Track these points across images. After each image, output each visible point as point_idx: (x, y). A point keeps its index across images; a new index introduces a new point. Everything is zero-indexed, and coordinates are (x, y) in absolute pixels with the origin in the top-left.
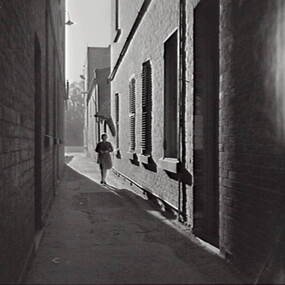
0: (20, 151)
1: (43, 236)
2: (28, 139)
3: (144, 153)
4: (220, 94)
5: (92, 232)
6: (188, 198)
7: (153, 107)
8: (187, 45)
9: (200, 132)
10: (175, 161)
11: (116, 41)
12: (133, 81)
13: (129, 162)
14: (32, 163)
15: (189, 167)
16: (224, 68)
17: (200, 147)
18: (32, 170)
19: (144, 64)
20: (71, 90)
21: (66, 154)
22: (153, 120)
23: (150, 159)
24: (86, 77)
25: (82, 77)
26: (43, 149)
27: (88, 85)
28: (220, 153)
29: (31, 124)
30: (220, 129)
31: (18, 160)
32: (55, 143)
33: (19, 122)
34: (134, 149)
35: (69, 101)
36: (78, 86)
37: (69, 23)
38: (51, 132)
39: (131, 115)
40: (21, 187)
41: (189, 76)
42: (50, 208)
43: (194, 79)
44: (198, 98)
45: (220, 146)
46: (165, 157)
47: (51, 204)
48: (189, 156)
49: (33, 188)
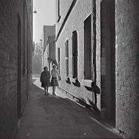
0: (9, 75)
1: (22, 121)
2: (14, 69)
3: (73, 77)
4: (116, 46)
5: (48, 119)
6: (98, 100)
7: (78, 54)
8: (97, 21)
9: (104, 66)
10: (91, 81)
11: (58, 21)
12: (68, 41)
13: (66, 82)
14: (16, 83)
15: (98, 84)
16: (118, 32)
17: (104, 74)
18: (17, 86)
19: (73, 32)
20: (35, 47)
21: (33, 78)
22: (78, 61)
23: (77, 81)
24: (43, 40)
25: (41, 40)
26: (22, 75)
27: (44, 44)
28: (116, 77)
29: (16, 61)
30: (116, 64)
31: (8, 80)
32: (28, 72)
33: (9, 59)
34: (68, 75)
35: (35, 52)
36: (39, 45)
37: (35, 12)
38: (26, 67)
39: (66, 58)
40: (10, 96)
41: (98, 37)
42: (25, 106)
43: (101, 39)
44: (103, 48)
45: (116, 73)
46: (85, 79)
47: (26, 104)
48: (98, 79)
49: (17, 96)
